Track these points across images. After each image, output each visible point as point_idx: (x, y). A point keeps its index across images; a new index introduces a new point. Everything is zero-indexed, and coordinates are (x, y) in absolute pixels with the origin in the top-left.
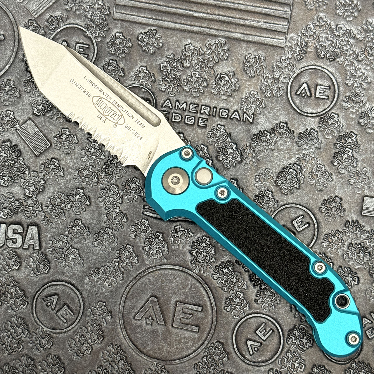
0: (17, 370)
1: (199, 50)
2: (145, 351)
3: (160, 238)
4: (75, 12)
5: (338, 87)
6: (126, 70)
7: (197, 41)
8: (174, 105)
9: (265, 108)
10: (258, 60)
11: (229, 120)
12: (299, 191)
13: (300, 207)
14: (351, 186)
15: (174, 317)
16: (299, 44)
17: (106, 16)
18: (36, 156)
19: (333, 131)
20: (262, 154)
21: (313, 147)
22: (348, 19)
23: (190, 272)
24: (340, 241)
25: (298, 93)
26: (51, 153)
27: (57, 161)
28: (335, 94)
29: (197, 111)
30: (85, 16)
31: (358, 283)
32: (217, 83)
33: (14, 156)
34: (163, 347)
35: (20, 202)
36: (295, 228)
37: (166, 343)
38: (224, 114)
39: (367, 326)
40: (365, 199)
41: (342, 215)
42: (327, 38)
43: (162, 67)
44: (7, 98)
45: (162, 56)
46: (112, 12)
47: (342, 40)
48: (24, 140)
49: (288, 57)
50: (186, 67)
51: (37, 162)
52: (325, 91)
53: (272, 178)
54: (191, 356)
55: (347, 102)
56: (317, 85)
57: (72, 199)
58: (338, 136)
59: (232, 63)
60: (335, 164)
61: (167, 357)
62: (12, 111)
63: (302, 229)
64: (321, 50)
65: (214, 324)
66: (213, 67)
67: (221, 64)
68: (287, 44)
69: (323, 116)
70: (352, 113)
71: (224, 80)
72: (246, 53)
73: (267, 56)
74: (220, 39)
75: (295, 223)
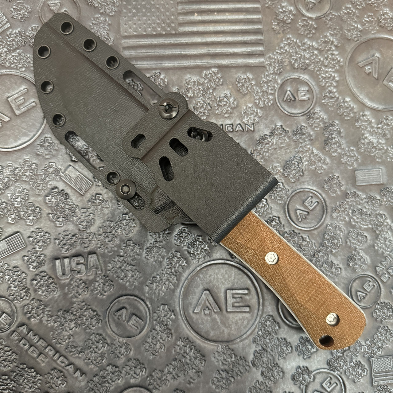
0: (106, 378)
1: (198, 82)
2: (210, 338)
3: (200, 240)
5: (314, 89)
7: (195, 75)
9: (261, 116)
10: (247, 80)
11: (235, 133)
12: (303, 177)
13: (307, 190)
14: (343, 165)
15: (226, 303)
16: (276, 61)
18: (82, 195)
19: (319, 125)
20: (267, 154)
21: (307, 140)
22: (308, 36)
23: (232, 263)
24: (345, 210)
25: (285, 100)
26: (95, 190)
27: (101, 196)
31: (367, 240)
32: (218, 105)
33: (63, 200)
34: (223, 331)
35: (76, 237)
36: (307, 208)
37: (226, 327)
38: (229, 128)
39: (380, 273)
40: (356, 172)
41: (342, 189)
42: (296, 53)
44: (47, 153)
48: (69, 184)
49: (270, 73)
50: (191, 97)
51: (84, 200)
52: (305, 95)
53: (280, 172)
54: (248, 333)
55: (325, 99)
56: (298, 91)
57: (121, 225)
58: (323, 127)
59: (227, 86)
60: (327, 150)
61: (228, 338)
62: (54, 163)
63: (313, 207)
64: (295, 63)
65: (261, 301)
66: (212, 92)
67: (218, 89)
68: (267, 63)
69: (308, 114)
70: (330, 106)
71: (224, 102)
72: (236, 76)
73: (254, 75)
74: (213, 69)
75: (306, 204)
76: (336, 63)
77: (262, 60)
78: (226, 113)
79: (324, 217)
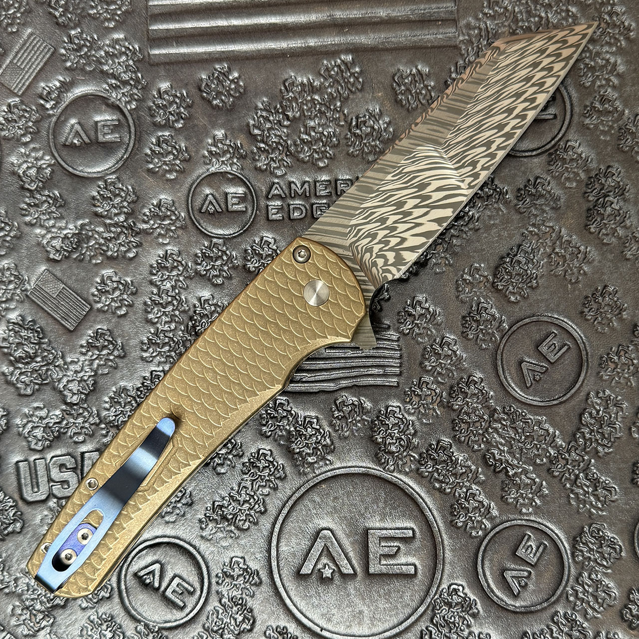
1: (311, 84)
3: (314, 426)
4: (83, 70)
5: (568, 93)
6: (191, 148)
7: (304, 69)
8: (286, 192)
10: (417, 79)
12: (538, 291)
13: (545, 319)
15: (368, 557)
16: (483, 33)
17: (137, 64)
18: (71, 331)
19: (577, 174)
21: (547, 209)
24: (630, 363)
26: (95, 321)
27: (108, 333)
28: (565, 106)
29: (331, 192)
30: (102, 72)
32: (353, 135)
33: (33, 340)
35: (59, 417)
36: (545, 357)
41: (624, 317)
43: (252, 128)
45: (248, 109)
46: (146, 53)
47: (556, 11)
48: (43, 309)
49: (469, 60)
50: (294, 120)
51: (74, 342)
53: (485, 280)
54: (413, 619)
58: (586, 180)
59: (373, 93)
60: (592, 230)
61: (369, 628)
62: (14, 263)
63: (557, 357)
66: (341, 107)
67: (353, 100)
68: (461, 38)
69: (552, 151)
70: (604, 133)
71: (366, 127)
72: (393, 70)
73: (431, 67)
74: (343, 57)
75: (544, 349)
76: (620, 34)
77: (451, 31)
78: (370, 152)
79: (581, 379)
